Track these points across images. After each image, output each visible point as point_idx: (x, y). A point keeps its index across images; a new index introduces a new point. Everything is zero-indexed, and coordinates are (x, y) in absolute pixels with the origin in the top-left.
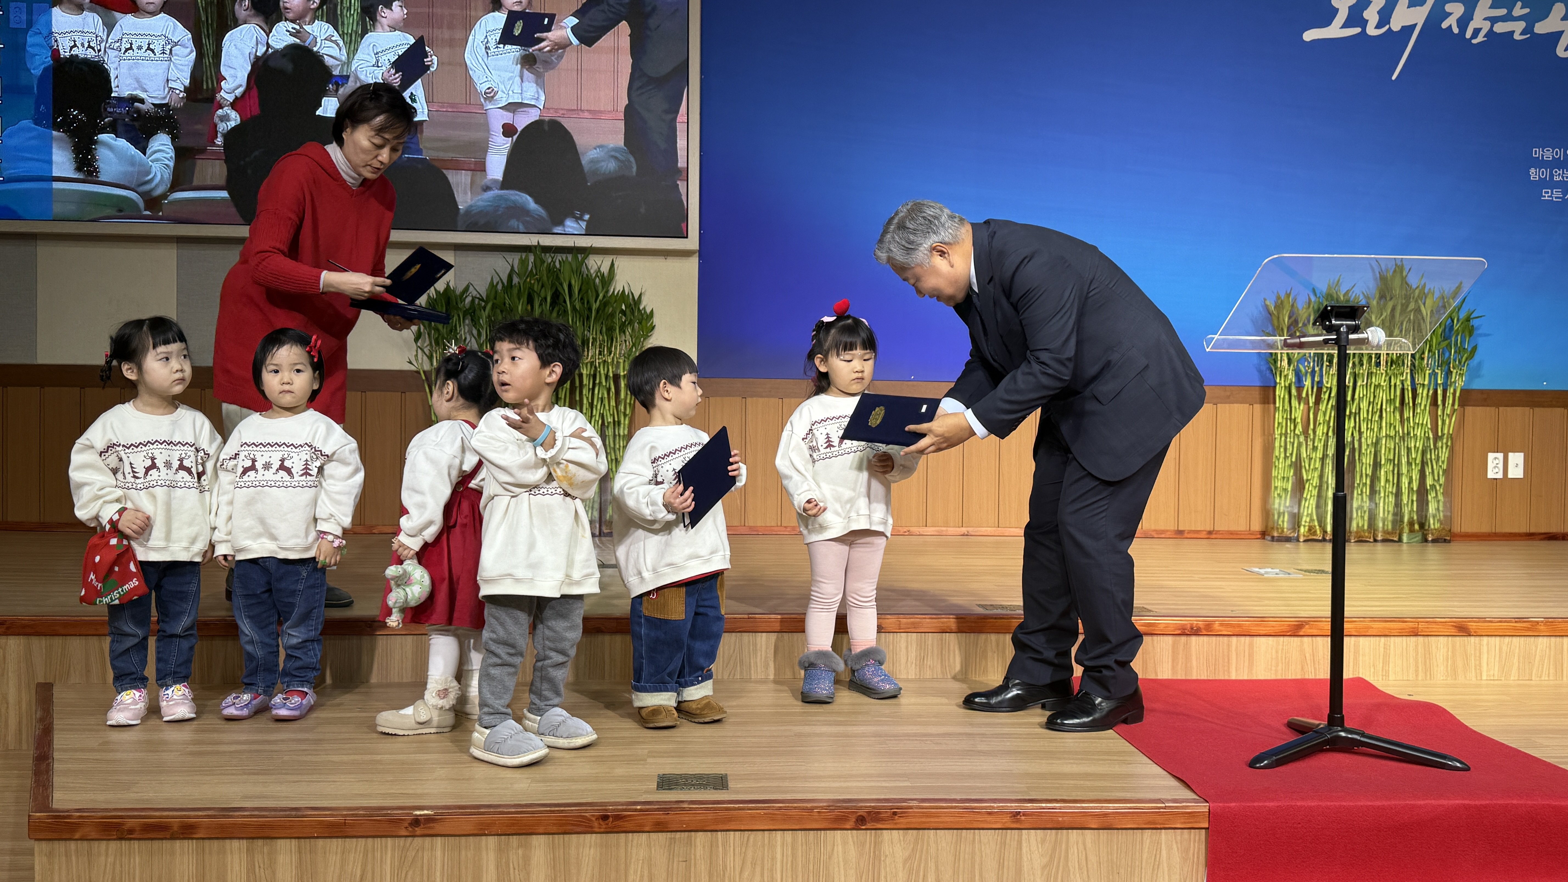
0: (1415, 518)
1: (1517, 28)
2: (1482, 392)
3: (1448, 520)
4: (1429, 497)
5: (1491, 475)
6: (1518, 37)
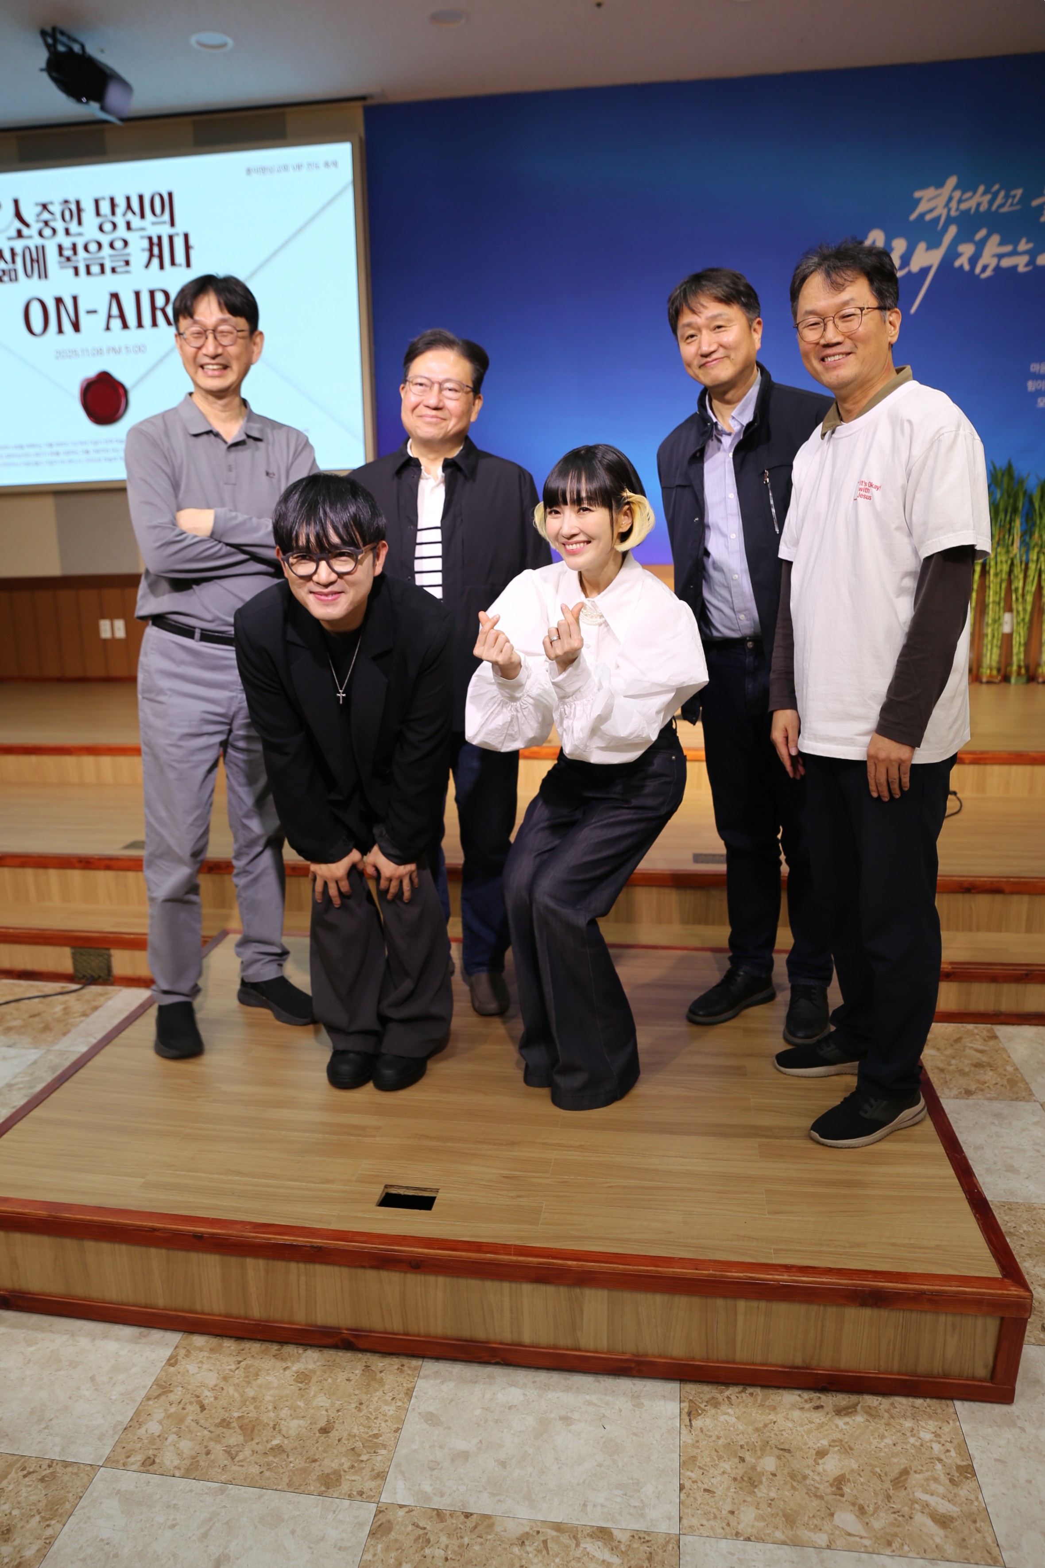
1: (1021, 263)
6: (1021, 269)
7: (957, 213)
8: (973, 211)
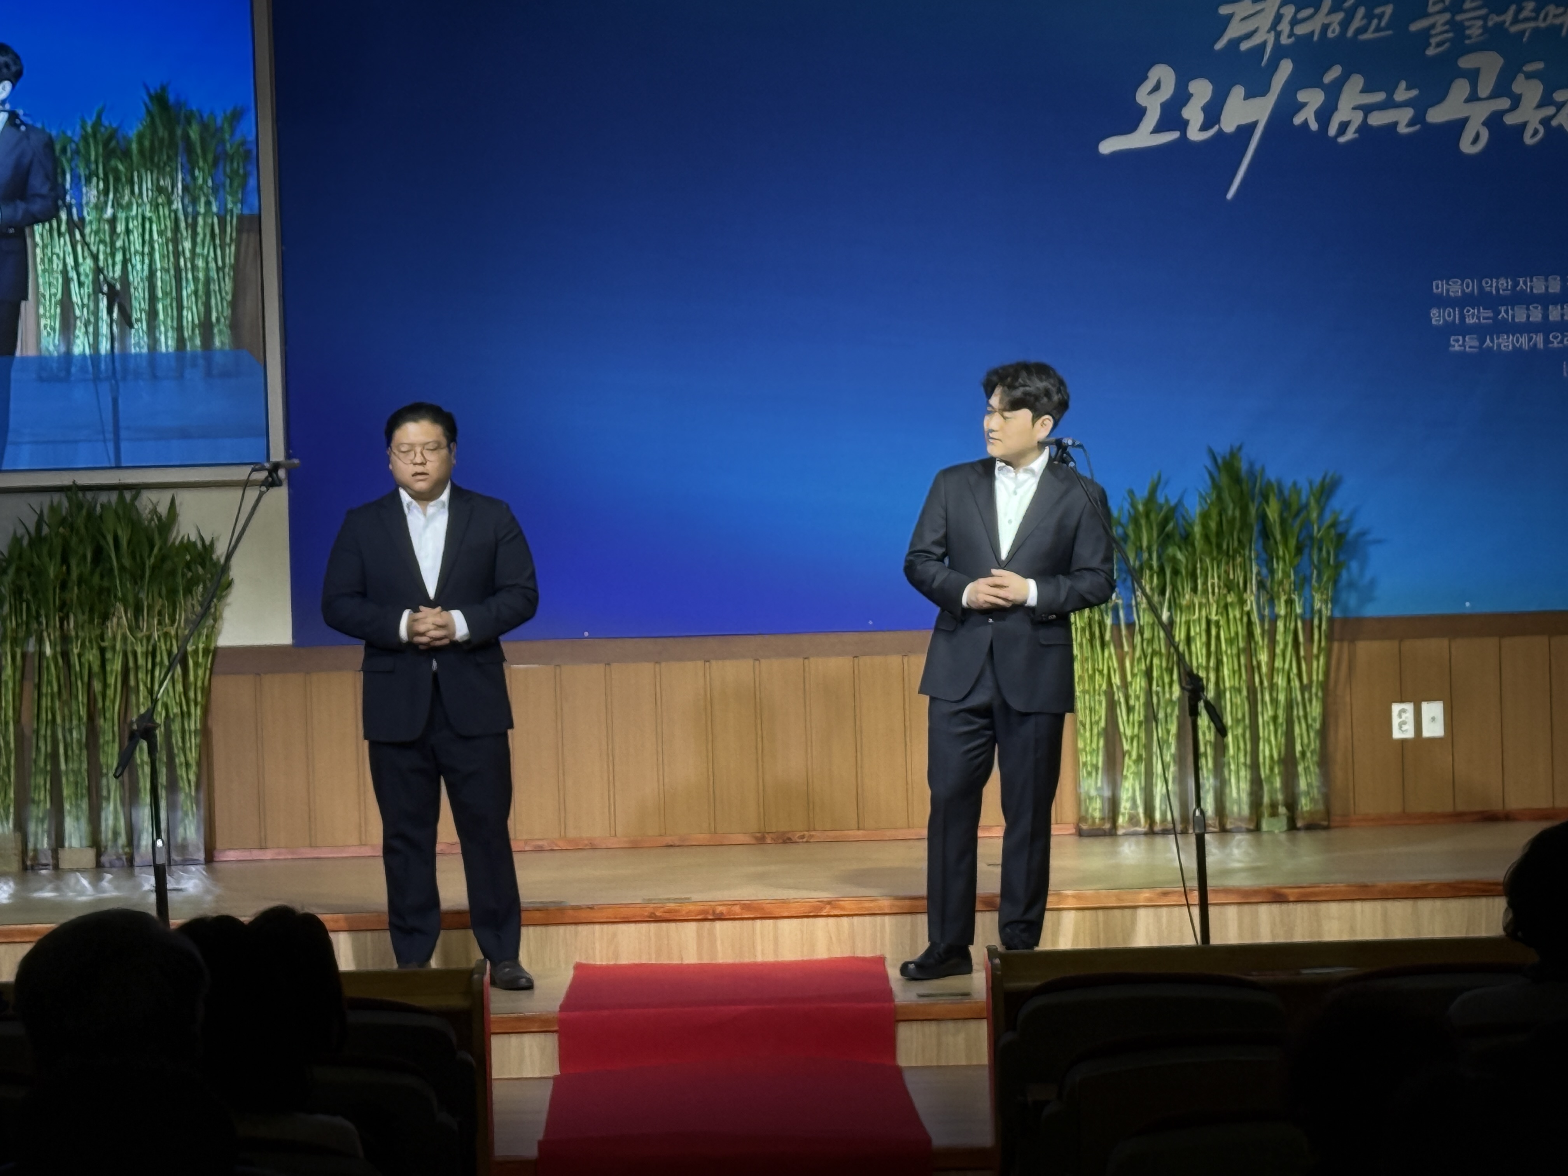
0: (1280, 797)
1: (1400, 120)
2: (1379, 620)
3: (1327, 798)
4: (1300, 769)
5: (1397, 734)
6: (1403, 129)
7: (1292, 39)
8: (1316, 38)
